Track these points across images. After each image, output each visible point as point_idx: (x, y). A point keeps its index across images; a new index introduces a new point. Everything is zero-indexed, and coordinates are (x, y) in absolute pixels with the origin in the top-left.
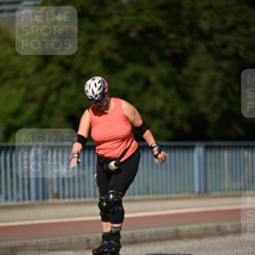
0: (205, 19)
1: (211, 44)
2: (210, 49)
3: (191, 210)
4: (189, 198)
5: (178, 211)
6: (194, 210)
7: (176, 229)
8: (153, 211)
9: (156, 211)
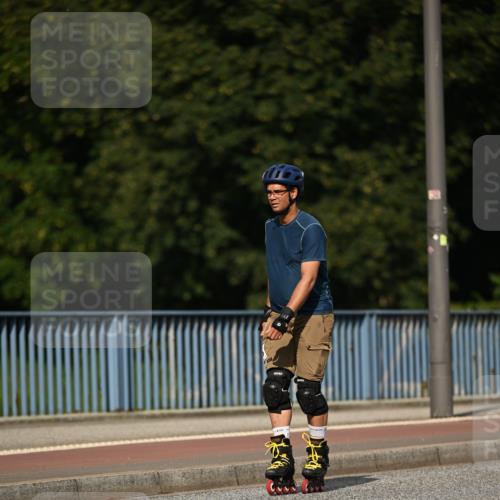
1: (142, 117)
2: (138, 128)
3: (103, 444)
4: (100, 419)
5: (78, 446)
6: (109, 444)
7: (75, 480)
8: (29, 446)
9: (34, 446)
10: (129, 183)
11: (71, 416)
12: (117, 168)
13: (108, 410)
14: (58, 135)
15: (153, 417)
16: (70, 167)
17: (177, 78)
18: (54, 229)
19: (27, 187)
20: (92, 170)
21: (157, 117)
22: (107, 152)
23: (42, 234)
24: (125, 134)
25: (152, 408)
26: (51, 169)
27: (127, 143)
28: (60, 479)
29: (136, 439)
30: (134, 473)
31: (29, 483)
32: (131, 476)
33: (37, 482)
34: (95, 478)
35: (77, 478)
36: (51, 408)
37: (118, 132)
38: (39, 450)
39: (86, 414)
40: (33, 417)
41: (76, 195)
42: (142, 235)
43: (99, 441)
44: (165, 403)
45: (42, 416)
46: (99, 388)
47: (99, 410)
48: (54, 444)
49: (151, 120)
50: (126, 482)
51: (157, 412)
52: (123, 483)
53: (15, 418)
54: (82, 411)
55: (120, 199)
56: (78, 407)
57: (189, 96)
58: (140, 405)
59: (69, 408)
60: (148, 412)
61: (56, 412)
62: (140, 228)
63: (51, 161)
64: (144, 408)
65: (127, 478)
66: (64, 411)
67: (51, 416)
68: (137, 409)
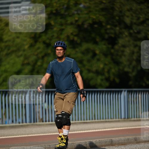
0: (128, 17)
1: (131, 31)
2: (130, 34)
3: (120, 129)
4: (119, 121)
5: (112, 129)
6: (121, 128)
7: (111, 139)
8: (98, 129)
9: (99, 129)
10: (127, 51)
11: (110, 120)
12: (124, 46)
13: (121, 118)
14: (106, 36)
15: (134, 121)
16: (110, 46)
17: (141, 19)
18: (105, 64)
19: (97, 52)
20: (116, 47)
21: (136, 31)
22: (121, 41)
23: (102, 66)
24: (126, 36)
25: (134, 117)
26: (104, 47)
27: (127, 39)
28: (107, 139)
29: (130, 127)
30: (129, 137)
31: (98, 140)
32: (128, 138)
33: (100, 140)
34: (117, 139)
35: (112, 139)
36: (104, 118)
37: (124, 36)
38: (101, 130)
39: (115, 120)
40: (99, 120)
41: (112, 54)
42: (131, 66)
43: (118, 127)
44: (138, 116)
45: (102, 120)
46: (118, 112)
47: (119, 118)
48: (105, 128)
49: (134, 32)
50: (126, 140)
51: (135, 119)
52: (125, 140)
53: (93, 121)
54: (113, 118)
55: (125, 56)
56: (112, 117)
57: (145, 25)
58: (131, 117)
59: (110, 118)
60: (133, 119)
61: (106, 119)
62: (131, 64)
63: (105, 44)
64: (132, 118)
65: (127, 139)
66: (108, 119)
67: (104, 120)
68: (130, 118)
